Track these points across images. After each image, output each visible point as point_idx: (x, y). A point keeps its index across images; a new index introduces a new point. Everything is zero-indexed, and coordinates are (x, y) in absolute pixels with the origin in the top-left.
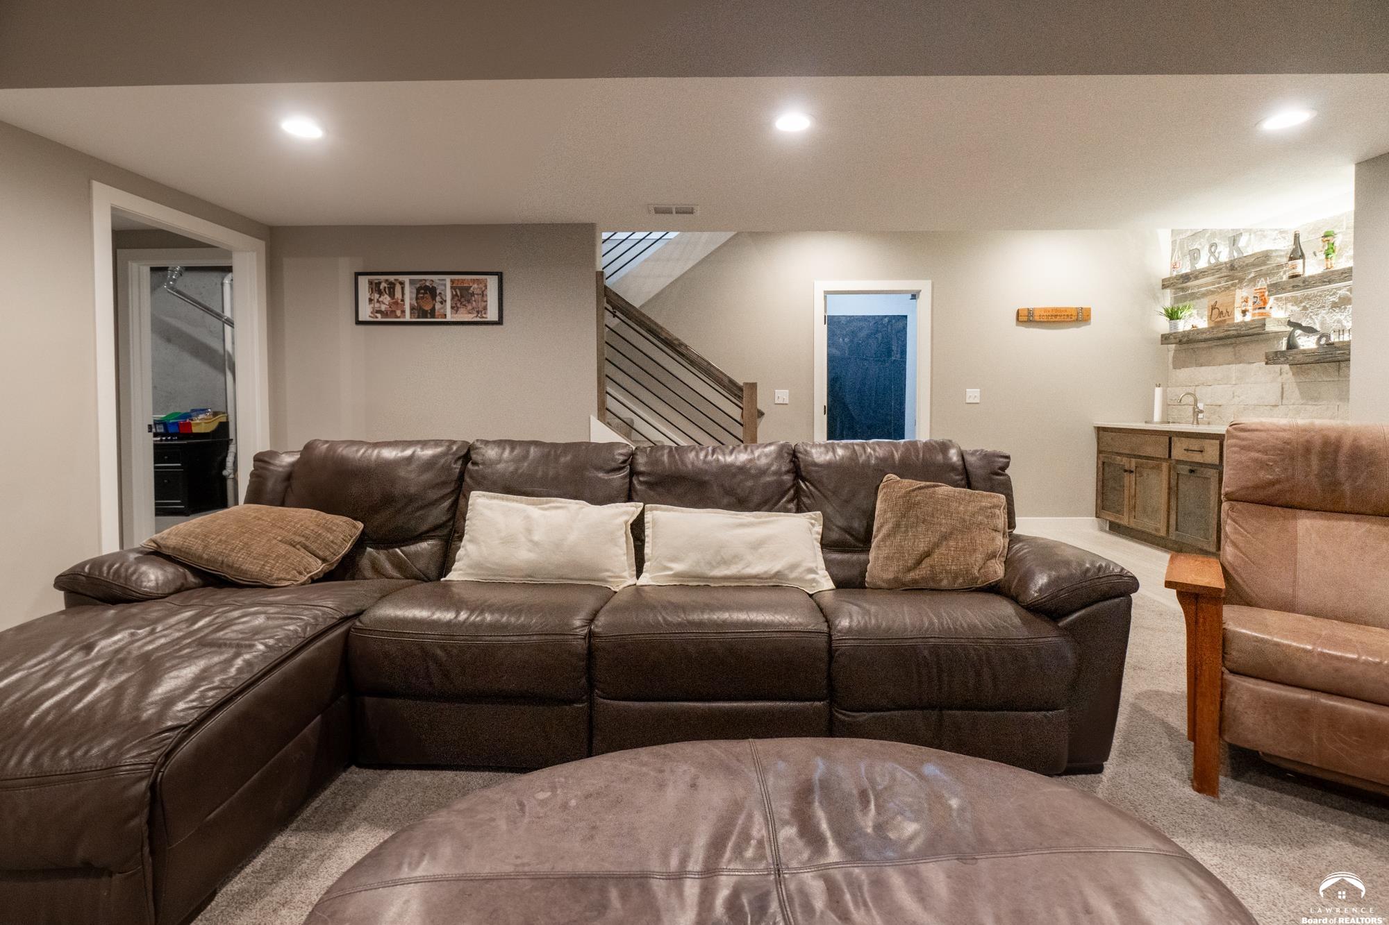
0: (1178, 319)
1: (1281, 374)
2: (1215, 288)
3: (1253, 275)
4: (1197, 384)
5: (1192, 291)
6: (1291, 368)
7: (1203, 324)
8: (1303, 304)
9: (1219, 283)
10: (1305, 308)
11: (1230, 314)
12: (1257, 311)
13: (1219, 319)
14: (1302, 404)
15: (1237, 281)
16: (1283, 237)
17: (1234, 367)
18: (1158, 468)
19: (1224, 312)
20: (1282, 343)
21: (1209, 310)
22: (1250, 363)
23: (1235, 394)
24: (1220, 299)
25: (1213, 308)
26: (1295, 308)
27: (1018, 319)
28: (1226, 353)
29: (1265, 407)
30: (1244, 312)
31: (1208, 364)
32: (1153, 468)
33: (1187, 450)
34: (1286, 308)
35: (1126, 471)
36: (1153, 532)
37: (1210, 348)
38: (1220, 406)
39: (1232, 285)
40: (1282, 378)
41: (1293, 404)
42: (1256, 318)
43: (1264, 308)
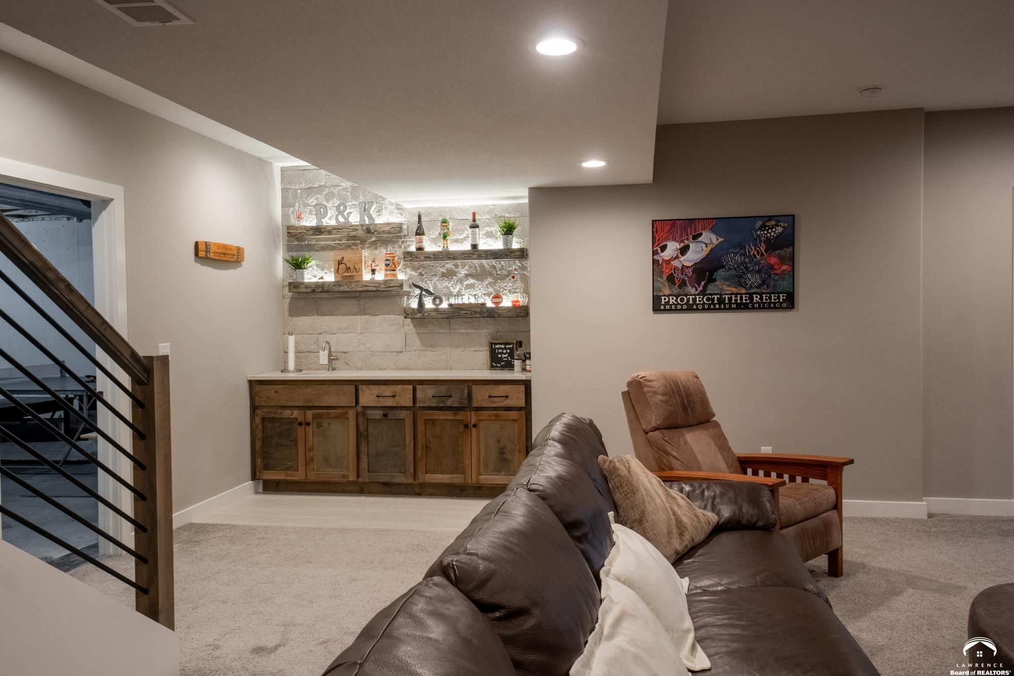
0: (304, 269)
1: (403, 326)
2: (335, 244)
3: (374, 239)
4: (319, 332)
5: (309, 243)
6: (412, 321)
7: (330, 278)
8: (420, 271)
9: (340, 240)
10: (421, 274)
11: (358, 270)
12: (388, 272)
13: (346, 274)
14: (423, 350)
15: (358, 242)
16: (400, 213)
17: (359, 317)
18: (344, 416)
19: (352, 267)
20: (404, 300)
21: (335, 265)
22: (374, 315)
23: (361, 342)
24: (348, 255)
25: (340, 263)
26: (413, 273)
27: (197, 254)
28: (353, 304)
29: (391, 354)
30: (373, 271)
31: (331, 314)
32: (337, 417)
33: (378, 396)
34: (406, 271)
35: (300, 424)
36: (341, 480)
37: (333, 299)
38: (346, 352)
39: (354, 244)
40: (405, 330)
41: (415, 351)
42: (389, 278)
43: (395, 270)
